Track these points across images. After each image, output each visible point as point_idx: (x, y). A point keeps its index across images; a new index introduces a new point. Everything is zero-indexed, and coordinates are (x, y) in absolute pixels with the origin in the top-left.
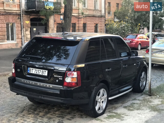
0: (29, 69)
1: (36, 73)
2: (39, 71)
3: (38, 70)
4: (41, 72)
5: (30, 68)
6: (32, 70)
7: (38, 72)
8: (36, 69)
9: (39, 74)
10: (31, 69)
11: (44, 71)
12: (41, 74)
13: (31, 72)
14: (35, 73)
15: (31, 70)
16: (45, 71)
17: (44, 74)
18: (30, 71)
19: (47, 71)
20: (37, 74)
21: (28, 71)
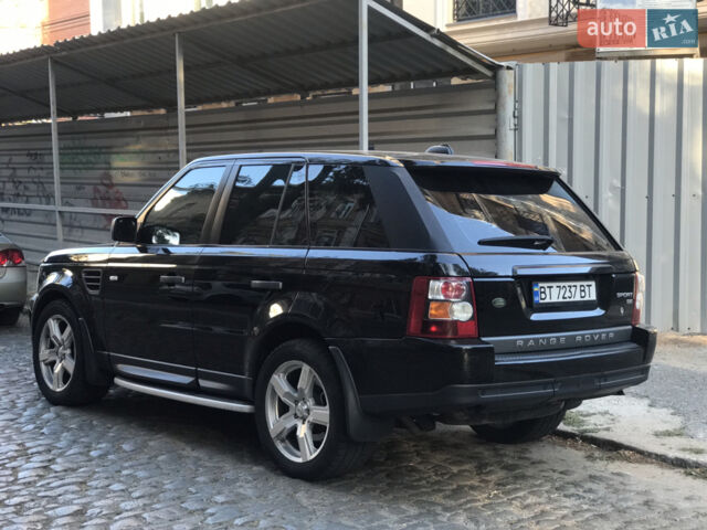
0: (536, 289)
1: (564, 298)
2: (573, 289)
3: (567, 284)
4: (578, 288)
5: (540, 285)
6: (547, 290)
7: (568, 294)
8: (562, 284)
9: (572, 300)
10: (545, 285)
11: (585, 283)
12: (578, 298)
13: (547, 300)
14: (561, 300)
15: (544, 292)
16: (589, 286)
17: (587, 298)
18: (543, 296)
19: (593, 283)
20: (568, 300)
21: (536, 299)
